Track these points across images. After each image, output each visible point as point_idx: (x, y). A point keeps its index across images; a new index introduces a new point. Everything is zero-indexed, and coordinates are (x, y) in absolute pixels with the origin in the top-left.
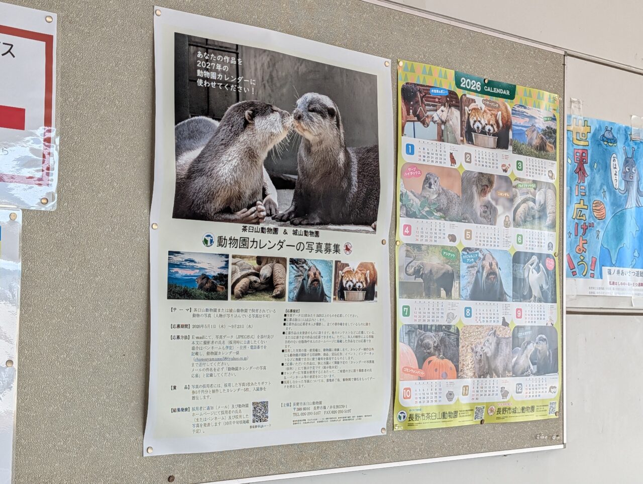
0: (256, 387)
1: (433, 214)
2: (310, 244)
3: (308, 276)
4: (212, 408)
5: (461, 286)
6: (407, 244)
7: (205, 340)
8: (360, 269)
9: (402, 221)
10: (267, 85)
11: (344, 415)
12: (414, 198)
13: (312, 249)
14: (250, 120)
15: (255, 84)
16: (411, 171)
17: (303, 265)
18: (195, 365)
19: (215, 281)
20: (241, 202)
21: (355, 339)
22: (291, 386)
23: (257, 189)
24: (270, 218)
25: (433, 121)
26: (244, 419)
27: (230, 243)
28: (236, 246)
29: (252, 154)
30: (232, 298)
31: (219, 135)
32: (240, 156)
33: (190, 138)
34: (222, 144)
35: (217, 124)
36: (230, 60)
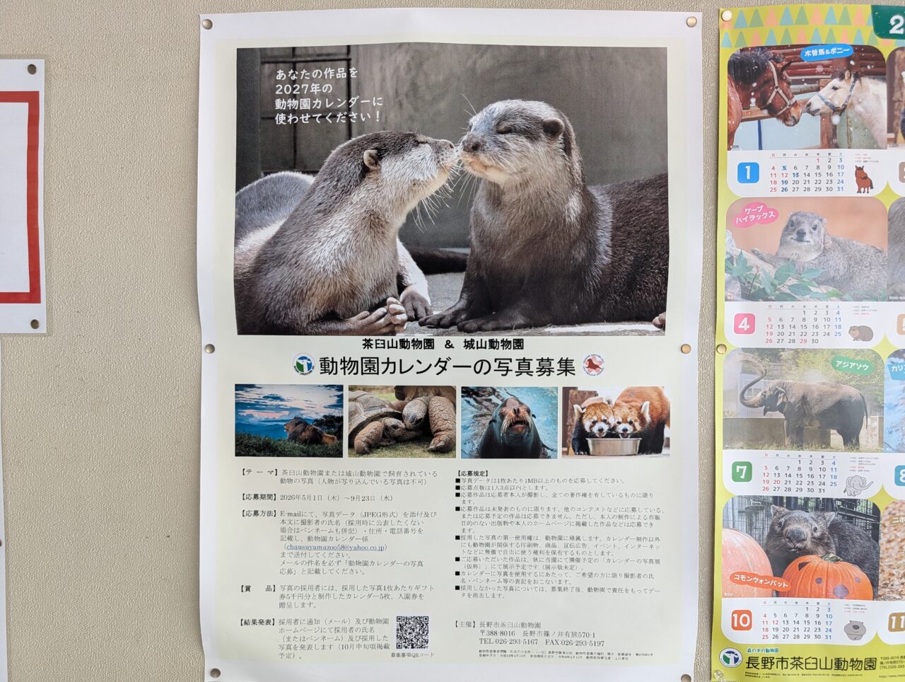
0: (403, 594)
1: (810, 290)
2: (502, 361)
3: (502, 416)
4: (318, 622)
5: (886, 425)
6: (745, 350)
7: (304, 518)
8: (625, 399)
9: (730, 310)
10: (405, 102)
11: (589, 649)
12: (759, 262)
13: (508, 370)
14: (372, 164)
15: (381, 105)
16: (751, 213)
17: (490, 397)
18: (286, 555)
19: (318, 428)
20: (356, 301)
21: (618, 521)
22: (475, 595)
23: (386, 278)
24: (416, 324)
25: (809, 112)
26: (380, 643)
27: (344, 368)
28: (355, 371)
29: (377, 220)
30: (349, 454)
31: (314, 197)
32: (352, 227)
33: (262, 207)
34: (319, 212)
35: (310, 180)
36: (336, 72)
